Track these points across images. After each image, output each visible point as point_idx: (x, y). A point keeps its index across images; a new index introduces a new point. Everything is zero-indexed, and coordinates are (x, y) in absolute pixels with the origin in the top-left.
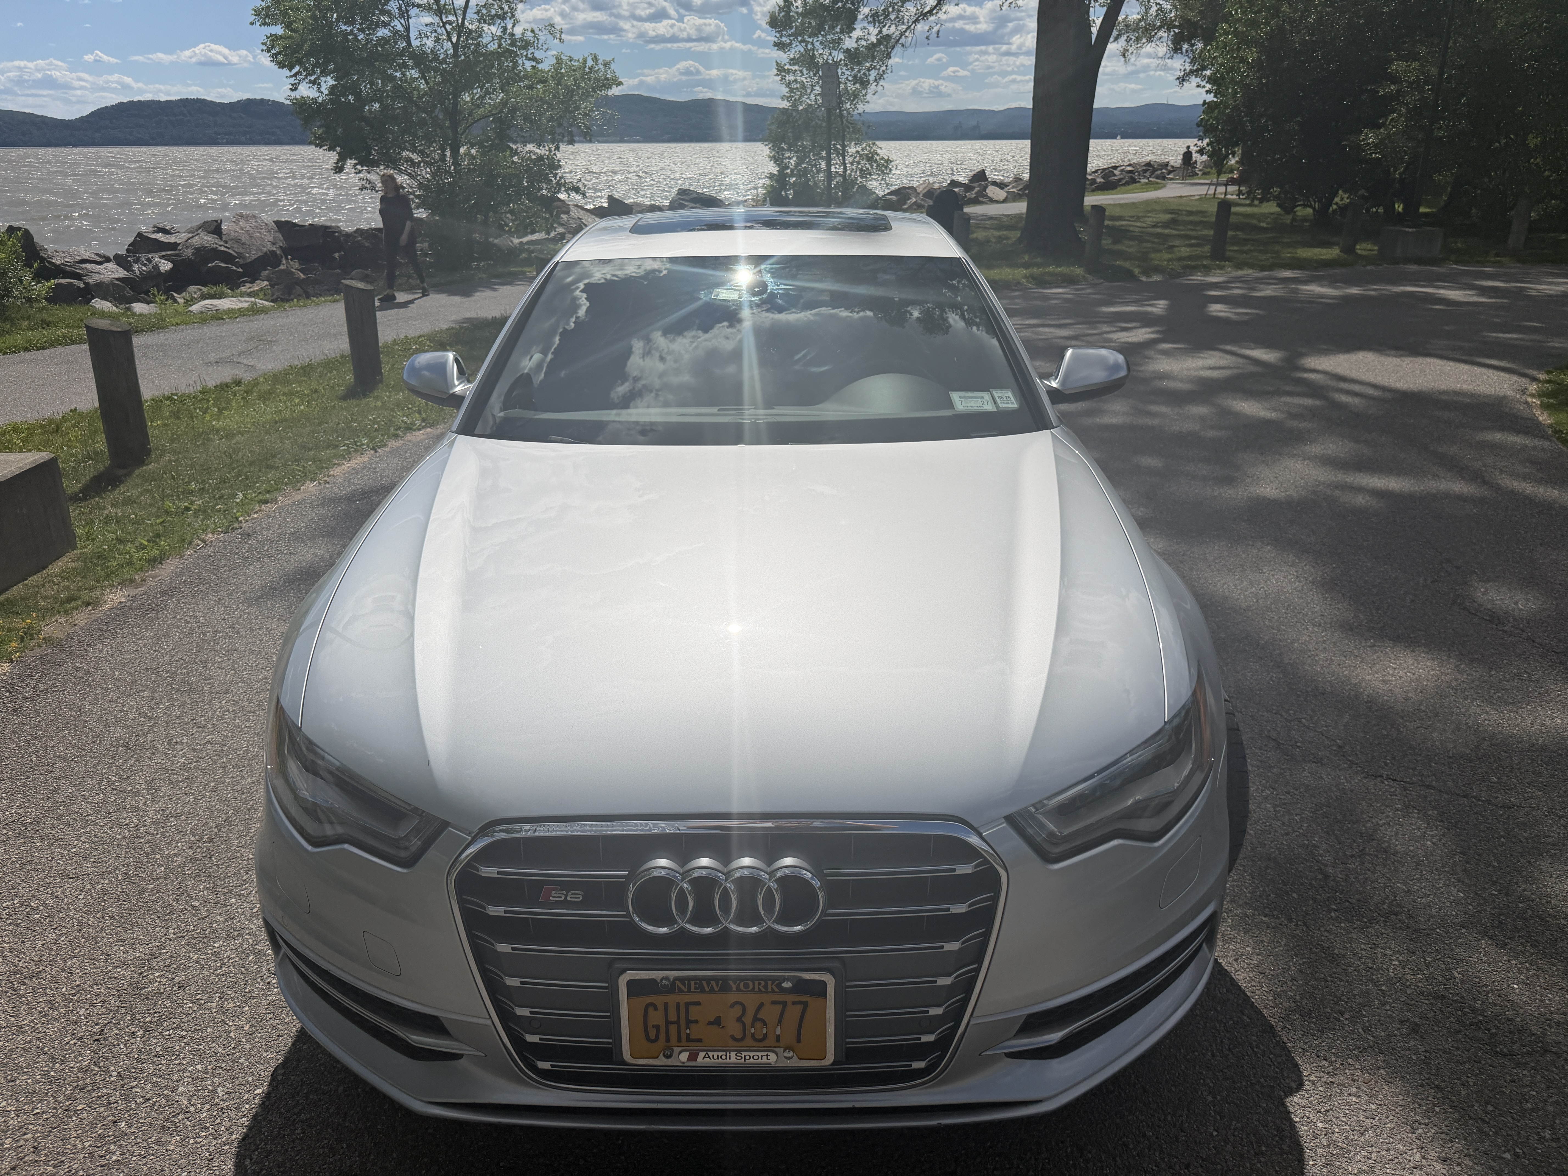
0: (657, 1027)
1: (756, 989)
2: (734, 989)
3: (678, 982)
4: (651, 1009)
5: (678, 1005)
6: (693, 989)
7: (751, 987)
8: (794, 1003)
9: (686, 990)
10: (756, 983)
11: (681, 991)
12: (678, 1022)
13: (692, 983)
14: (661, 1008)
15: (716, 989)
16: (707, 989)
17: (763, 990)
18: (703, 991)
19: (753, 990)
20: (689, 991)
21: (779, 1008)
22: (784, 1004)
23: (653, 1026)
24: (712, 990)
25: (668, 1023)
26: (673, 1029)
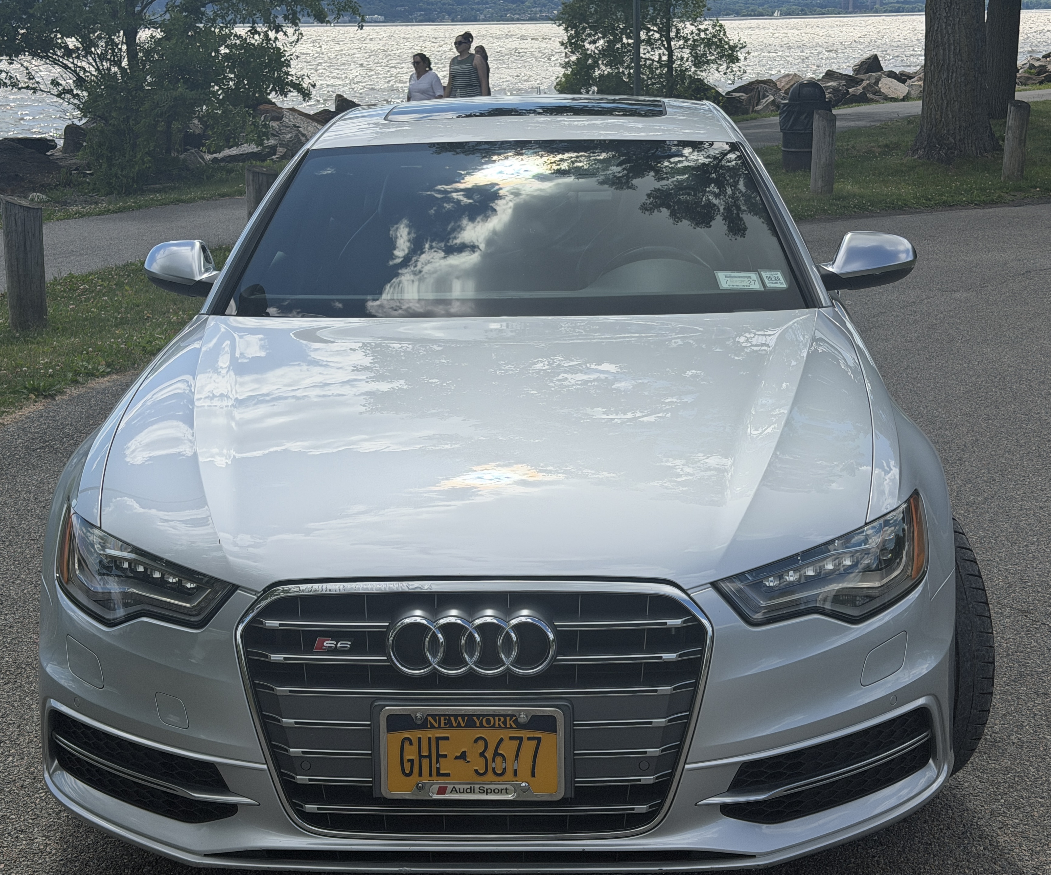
0: (411, 761)
1: (497, 725)
2: (478, 725)
3: (430, 718)
4: (407, 744)
5: (430, 738)
6: (442, 725)
7: (492, 723)
8: (529, 739)
9: (436, 725)
10: (497, 718)
11: (432, 727)
12: (429, 757)
13: (442, 718)
14: (415, 742)
15: (463, 725)
16: (455, 725)
17: (503, 726)
18: (451, 726)
19: (494, 726)
20: (439, 727)
21: (516, 743)
22: (521, 739)
23: (409, 760)
24: (459, 726)
25: (421, 757)
26: (425, 762)
